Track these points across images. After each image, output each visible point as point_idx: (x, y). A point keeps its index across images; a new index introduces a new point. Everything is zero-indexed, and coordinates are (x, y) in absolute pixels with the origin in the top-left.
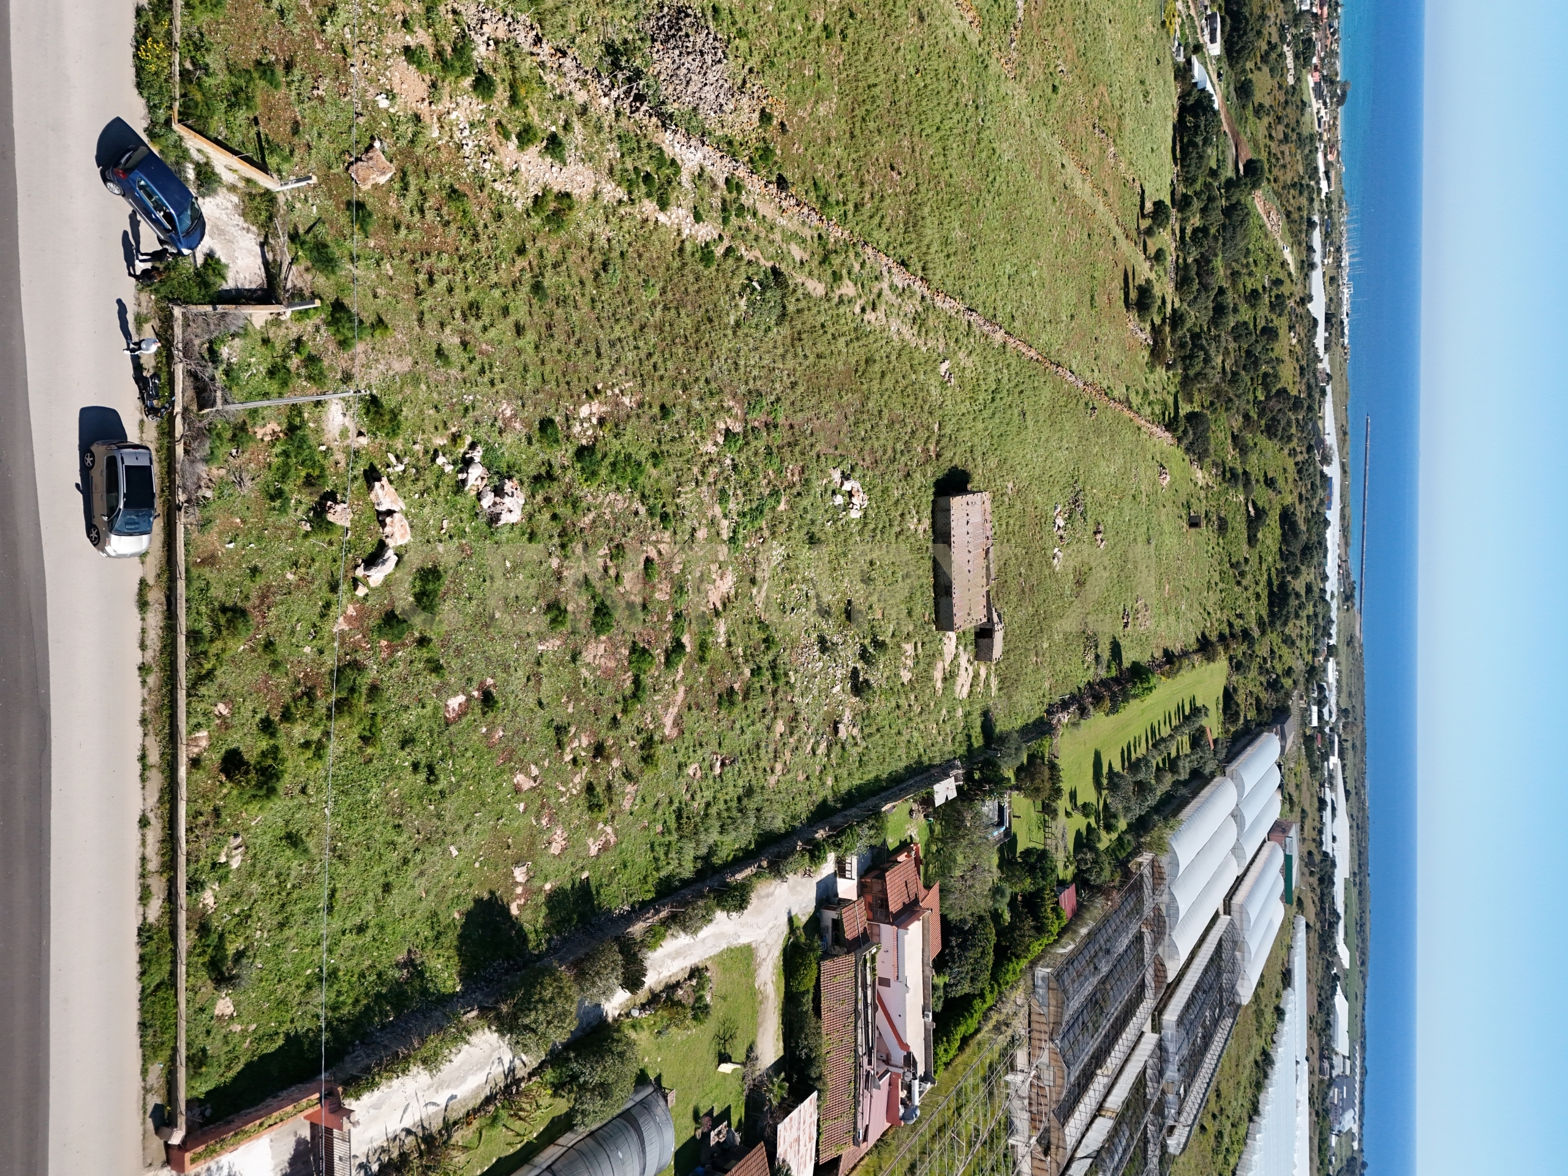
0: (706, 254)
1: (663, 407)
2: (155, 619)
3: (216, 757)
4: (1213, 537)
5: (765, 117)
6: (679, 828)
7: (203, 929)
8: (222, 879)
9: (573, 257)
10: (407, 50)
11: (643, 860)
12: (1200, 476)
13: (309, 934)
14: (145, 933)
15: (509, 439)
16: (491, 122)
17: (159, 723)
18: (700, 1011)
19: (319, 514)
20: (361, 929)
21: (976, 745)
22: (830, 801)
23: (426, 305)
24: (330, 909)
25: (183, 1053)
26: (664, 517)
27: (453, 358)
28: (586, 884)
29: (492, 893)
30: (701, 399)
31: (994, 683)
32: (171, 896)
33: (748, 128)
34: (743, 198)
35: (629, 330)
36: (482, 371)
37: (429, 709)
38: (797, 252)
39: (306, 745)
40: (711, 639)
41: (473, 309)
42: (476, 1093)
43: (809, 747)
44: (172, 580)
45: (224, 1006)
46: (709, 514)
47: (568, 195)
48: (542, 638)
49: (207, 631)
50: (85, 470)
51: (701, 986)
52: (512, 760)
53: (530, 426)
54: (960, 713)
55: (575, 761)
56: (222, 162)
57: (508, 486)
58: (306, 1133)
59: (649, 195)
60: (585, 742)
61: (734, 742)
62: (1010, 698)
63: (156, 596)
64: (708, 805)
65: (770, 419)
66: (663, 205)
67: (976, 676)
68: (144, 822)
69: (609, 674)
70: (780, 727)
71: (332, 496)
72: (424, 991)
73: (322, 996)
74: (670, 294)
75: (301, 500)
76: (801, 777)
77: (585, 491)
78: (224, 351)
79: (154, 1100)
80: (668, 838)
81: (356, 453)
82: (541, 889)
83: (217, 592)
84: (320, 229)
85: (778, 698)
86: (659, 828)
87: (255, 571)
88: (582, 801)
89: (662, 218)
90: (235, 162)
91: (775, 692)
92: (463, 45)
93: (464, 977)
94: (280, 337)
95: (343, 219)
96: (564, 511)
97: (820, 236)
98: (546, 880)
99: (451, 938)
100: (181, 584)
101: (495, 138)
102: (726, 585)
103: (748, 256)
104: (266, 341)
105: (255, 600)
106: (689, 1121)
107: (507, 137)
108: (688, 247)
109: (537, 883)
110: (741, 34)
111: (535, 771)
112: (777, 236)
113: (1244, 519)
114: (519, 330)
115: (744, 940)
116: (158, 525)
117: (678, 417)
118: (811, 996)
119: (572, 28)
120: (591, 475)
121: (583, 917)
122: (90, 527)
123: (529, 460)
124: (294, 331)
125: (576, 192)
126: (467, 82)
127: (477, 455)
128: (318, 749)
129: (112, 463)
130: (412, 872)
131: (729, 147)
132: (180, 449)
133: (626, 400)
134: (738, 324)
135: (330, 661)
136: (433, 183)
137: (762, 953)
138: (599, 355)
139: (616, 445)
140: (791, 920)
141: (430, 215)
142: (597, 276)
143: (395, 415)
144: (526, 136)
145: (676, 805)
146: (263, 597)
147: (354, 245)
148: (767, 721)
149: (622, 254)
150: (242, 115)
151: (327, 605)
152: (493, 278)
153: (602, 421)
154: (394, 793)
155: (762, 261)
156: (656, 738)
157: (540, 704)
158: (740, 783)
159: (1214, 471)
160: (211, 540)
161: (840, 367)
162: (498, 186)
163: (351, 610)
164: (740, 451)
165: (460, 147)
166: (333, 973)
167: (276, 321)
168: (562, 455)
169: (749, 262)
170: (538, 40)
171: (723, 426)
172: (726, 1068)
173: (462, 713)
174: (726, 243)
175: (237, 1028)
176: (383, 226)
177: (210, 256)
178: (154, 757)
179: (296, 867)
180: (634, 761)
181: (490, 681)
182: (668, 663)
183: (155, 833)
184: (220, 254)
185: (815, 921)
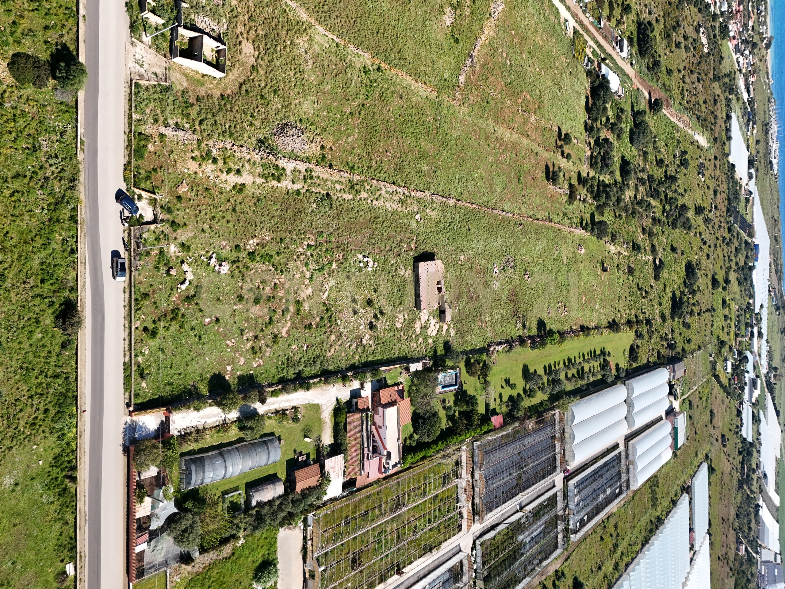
0: (298, 193)
1: (281, 239)
2: (127, 295)
3: (141, 328)
4: (623, 277)
5: (322, 147)
6: (288, 364)
7: (139, 366)
8: (143, 355)
9: (247, 200)
10: (193, 158)
11: (274, 371)
12: (613, 249)
13: (166, 372)
14: (125, 364)
15: (224, 251)
16: (218, 170)
17: (128, 318)
18: (296, 419)
19: (168, 272)
20: (180, 374)
21: (439, 353)
22: (357, 364)
23: (198, 219)
24: (171, 368)
25: (133, 392)
26: (282, 271)
27: (207, 231)
28: (252, 375)
29: (219, 372)
30: (297, 235)
31: (452, 332)
32: (130, 357)
33: (315, 152)
34: (313, 174)
35: (268, 218)
36: (216, 234)
37: (199, 322)
38: (338, 187)
39: (165, 327)
40: (301, 308)
41: (214, 218)
42: (213, 423)
43: (347, 346)
44: (131, 287)
45: (144, 385)
46: (301, 270)
47: (244, 184)
48: (235, 304)
49: (140, 299)
50: (112, 264)
51: (296, 412)
52: (226, 336)
53: (232, 247)
54: (430, 341)
55: (247, 339)
56: (144, 194)
57: (223, 263)
58: (164, 419)
59: (274, 179)
60: (251, 335)
61: (311, 340)
62: (462, 338)
63: (127, 290)
64: (300, 358)
65: (328, 239)
66: (279, 181)
67: (441, 328)
68: (124, 340)
69: (260, 317)
70: (333, 337)
71: (172, 268)
72: (198, 393)
73: (168, 388)
74: (283, 206)
75: (163, 269)
76: (343, 355)
77: (252, 265)
78: (144, 236)
79: (127, 401)
80: (283, 366)
81: (178, 257)
82: (236, 374)
83: (142, 290)
84: (169, 204)
85: (333, 327)
86: (280, 363)
87: (151, 285)
88: (250, 351)
89: (279, 185)
90: (146, 193)
91: (330, 327)
92: (209, 153)
93: (209, 392)
94: (157, 231)
95: (175, 201)
96: (244, 270)
97: (349, 180)
98: (238, 371)
99: (206, 381)
100: (133, 288)
101: (219, 173)
102: (309, 291)
103: (315, 191)
104: (154, 232)
105: (151, 292)
106: (292, 452)
107: (222, 172)
108: (290, 191)
109: (235, 372)
110: (312, 124)
111: (233, 341)
112: (329, 183)
113: (652, 267)
114: (228, 222)
115: (316, 402)
116: (127, 275)
117: (287, 241)
118: (343, 424)
119: (245, 139)
120: (253, 260)
121: (250, 383)
122: (113, 275)
123: (231, 256)
124: (161, 229)
125: (247, 183)
126: (210, 161)
127: (214, 256)
128: (168, 329)
129: (117, 262)
130: (194, 363)
131: (308, 160)
132: (132, 258)
133: (267, 238)
134: (312, 212)
135: (171, 307)
136: (201, 188)
137: (324, 408)
138: (256, 226)
139: (263, 251)
140: (337, 400)
141: (199, 196)
142: (255, 204)
143: (189, 247)
144: (229, 171)
145: (287, 356)
146: (154, 291)
147: (178, 207)
148: (326, 335)
149: (265, 197)
150: (148, 182)
151: (170, 294)
152: (220, 209)
153: (257, 244)
154: (189, 342)
155: (322, 192)
156: (279, 336)
157: (235, 322)
158: (315, 353)
159: (625, 246)
160: (141, 278)
161: (361, 220)
162: (221, 185)
163: (177, 295)
164: (314, 250)
165: (209, 177)
166: (172, 383)
167: (157, 227)
168: (243, 255)
169: (316, 193)
170: (233, 145)
171: (306, 243)
172: (307, 440)
173: (210, 323)
174: (306, 188)
175: (147, 391)
176: (186, 201)
177: (141, 215)
178: (127, 326)
179: (162, 356)
180: (270, 342)
181: (218, 315)
182: (283, 314)
183: (127, 342)
184: (143, 214)
185: (349, 403)
